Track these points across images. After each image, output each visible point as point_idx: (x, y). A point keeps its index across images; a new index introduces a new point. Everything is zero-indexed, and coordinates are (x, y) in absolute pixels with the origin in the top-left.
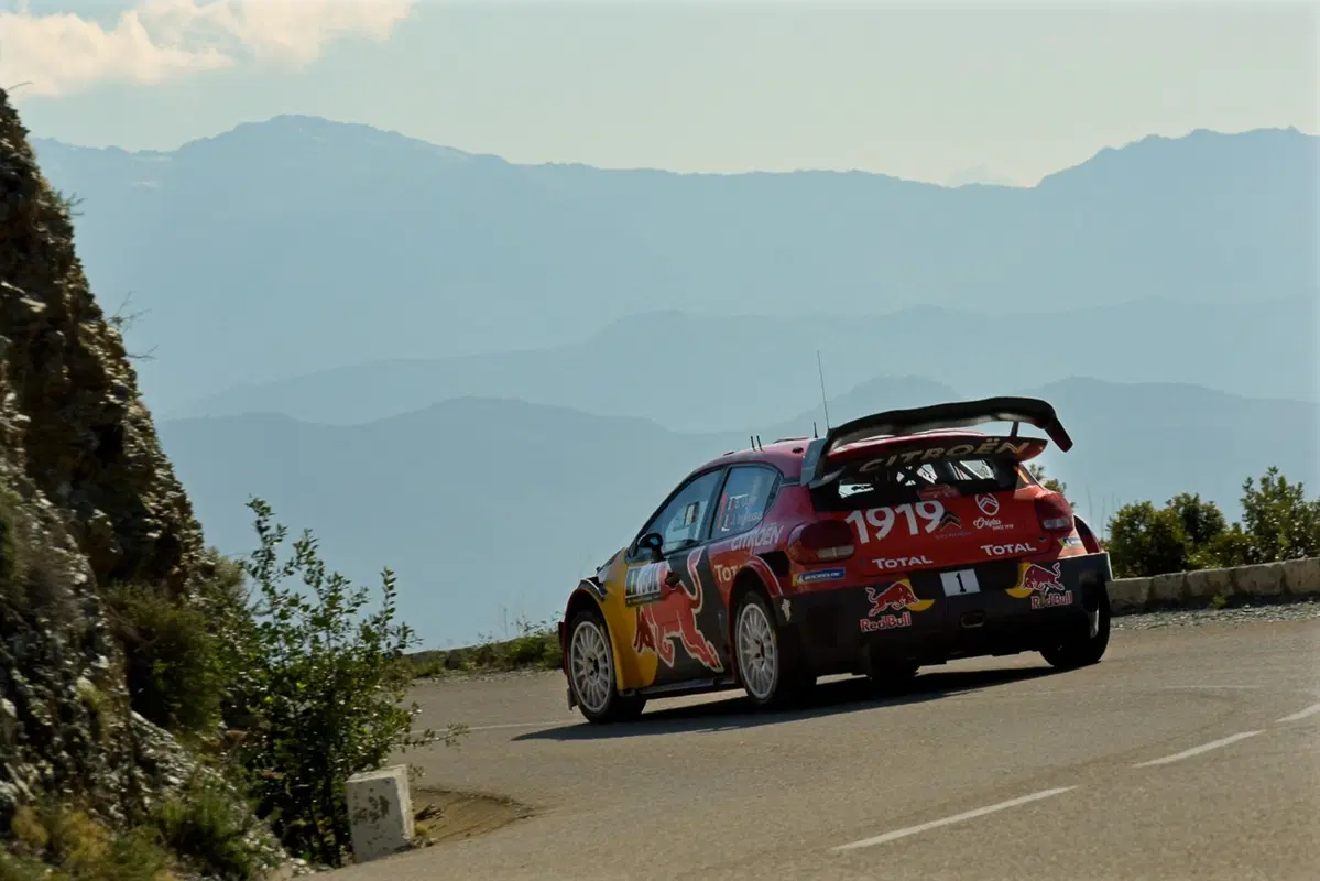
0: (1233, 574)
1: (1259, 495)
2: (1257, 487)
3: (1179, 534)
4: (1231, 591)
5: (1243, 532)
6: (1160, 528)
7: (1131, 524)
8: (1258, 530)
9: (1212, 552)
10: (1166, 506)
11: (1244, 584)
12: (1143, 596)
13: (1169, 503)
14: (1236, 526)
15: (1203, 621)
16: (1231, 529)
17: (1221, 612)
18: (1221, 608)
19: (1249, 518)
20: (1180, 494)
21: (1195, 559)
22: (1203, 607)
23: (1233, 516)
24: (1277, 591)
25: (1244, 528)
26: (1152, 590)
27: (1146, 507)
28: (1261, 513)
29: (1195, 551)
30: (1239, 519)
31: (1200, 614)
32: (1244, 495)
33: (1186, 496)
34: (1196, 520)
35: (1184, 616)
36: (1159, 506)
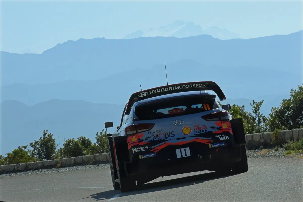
0: (94, 156)
1: (100, 136)
2: (99, 134)
3: (81, 146)
4: (94, 160)
5: (96, 145)
6: (76, 145)
7: (69, 144)
8: (100, 145)
9: (89, 150)
10: (78, 139)
11: (97, 158)
12: (73, 162)
13: (78, 138)
14: (95, 144)
15: (87, 168)
16: (93, 145)
17: (92, 166)
18: (91, 164)
19: (98, 142)
20: (81, 136)
21: (85, 152)
22: (87, 164)
23: (94, 141)
24: (105, 160)
25: (96, 144)
26: (75, 161)
27: (73, 140)
28: (100, 141)
29: (84, 150)
30: (95, 142)
31: (87, 166)
32: (96, 136)
33: (82, 137)
34: (85, 143)
35: (83, 167)
36: (76, 139)
